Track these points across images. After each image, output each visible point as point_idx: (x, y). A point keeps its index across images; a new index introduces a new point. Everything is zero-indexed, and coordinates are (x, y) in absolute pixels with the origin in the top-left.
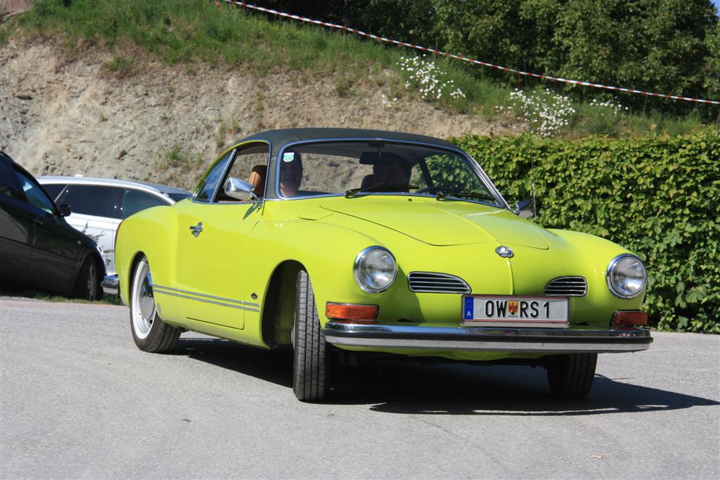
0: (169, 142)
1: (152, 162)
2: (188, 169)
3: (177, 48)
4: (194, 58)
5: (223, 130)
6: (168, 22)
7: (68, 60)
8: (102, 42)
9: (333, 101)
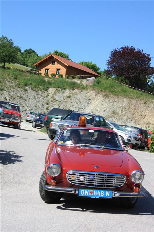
0: (113, 109)
1: (109, 113)
2: (116, 114)
3: (116, 93)
4: (119, 95)
5: (122, 108)
6: (115, 88)
7: (98, 93)
8: (103, 91)
9: (143, 105)
